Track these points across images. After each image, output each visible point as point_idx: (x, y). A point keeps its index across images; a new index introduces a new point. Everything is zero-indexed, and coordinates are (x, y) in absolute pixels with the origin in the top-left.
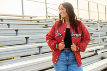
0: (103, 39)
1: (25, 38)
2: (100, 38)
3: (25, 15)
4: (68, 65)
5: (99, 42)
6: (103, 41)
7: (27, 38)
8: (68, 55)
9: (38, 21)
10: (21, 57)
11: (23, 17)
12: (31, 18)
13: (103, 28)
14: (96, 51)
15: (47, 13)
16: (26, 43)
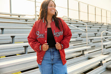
0: (91, 40)
1: (11, 37)
2: (87, 38)
3: (13, 13)
4: (52, 64)
5: (87, 42)
6: (91, 41)
7: (13, 37)
8: (53, 54)
9: (26, 20)
10: (6, 56)
11: (11, 15)
12: (19, 16)
13: (92, 28)
14: (83, 51)
15: (36, 12)
16: (12, 43)
